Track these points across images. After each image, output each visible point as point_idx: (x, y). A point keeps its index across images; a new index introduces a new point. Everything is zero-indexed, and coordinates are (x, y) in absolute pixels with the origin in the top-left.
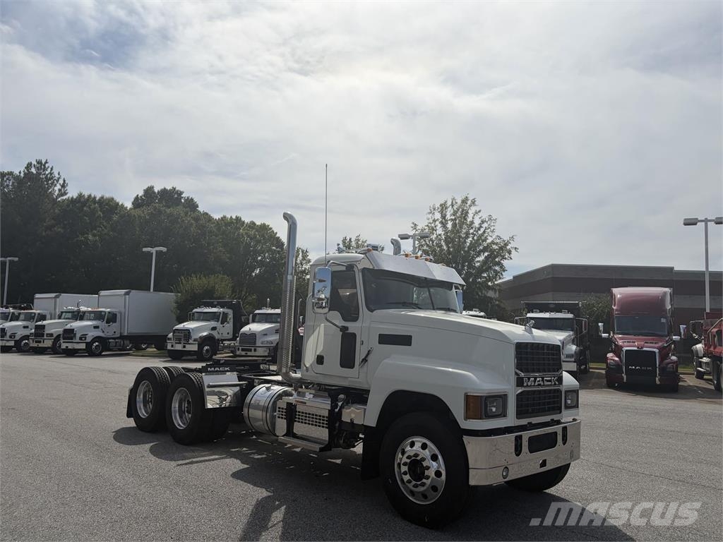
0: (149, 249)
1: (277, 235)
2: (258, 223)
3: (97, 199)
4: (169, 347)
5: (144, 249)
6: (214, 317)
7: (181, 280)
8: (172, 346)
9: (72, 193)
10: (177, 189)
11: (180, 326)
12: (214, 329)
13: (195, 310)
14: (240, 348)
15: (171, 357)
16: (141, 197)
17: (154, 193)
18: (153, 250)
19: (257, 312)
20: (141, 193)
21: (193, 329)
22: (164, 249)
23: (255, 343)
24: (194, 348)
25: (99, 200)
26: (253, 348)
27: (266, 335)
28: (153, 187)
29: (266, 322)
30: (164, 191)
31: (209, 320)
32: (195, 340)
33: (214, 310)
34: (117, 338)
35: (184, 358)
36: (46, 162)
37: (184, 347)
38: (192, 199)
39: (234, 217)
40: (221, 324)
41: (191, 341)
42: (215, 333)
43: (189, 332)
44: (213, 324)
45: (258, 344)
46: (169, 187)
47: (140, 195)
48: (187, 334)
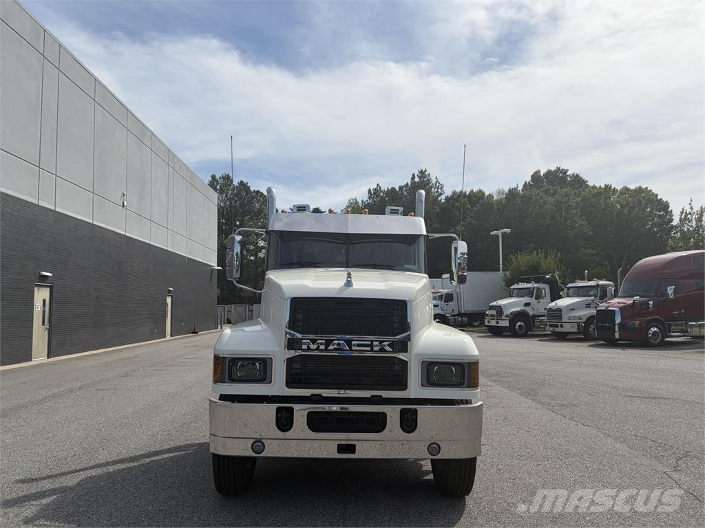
0: (495, 232)
1: (659, 197)
2: (632, 187)
3: (467, 193)
4: (486, 324)
5: (492, 233)
6: (529, 292)
7: (511, 259)
8: (488, 322)
9: (448, 192)
10: (561, 168)
11: (494, 303)
12: (527, 304)
13: (513, 287)
14: (548, 323)
15: (491, 332)
16: (529, 183)
17: (540, 176)
18: (499, 233)
19: (570, 285)
20: (529, 179)
21: (504, 306)
22: (508, 230)
23: (561, 319)
24: (505, 323)
25: (469, 194)
26: (559, 324)
27: (574, 309)
28: (539, 171)
29: (578, 296)
30: (549, 173)
31: (523, 297)
32: (507, 316)
33: (529, 285)
34: (456, 315)
35: (504, 334)
36: (426, 171)
37: (497, 323)
38: (578, 176)
39: (603, 186)
40: (536, 299)
41: (503, 317)
42: (528, 309)
43: (501, 309)
44: (526, 299)
45: (565, 319)
46: (553, 168)
47: (528, 181)
48: (499, 310)
